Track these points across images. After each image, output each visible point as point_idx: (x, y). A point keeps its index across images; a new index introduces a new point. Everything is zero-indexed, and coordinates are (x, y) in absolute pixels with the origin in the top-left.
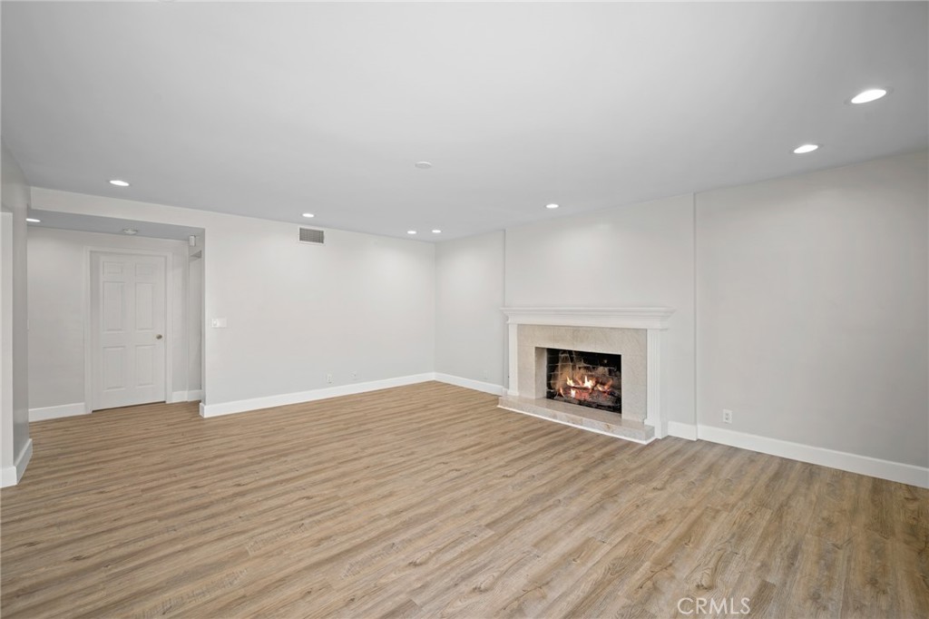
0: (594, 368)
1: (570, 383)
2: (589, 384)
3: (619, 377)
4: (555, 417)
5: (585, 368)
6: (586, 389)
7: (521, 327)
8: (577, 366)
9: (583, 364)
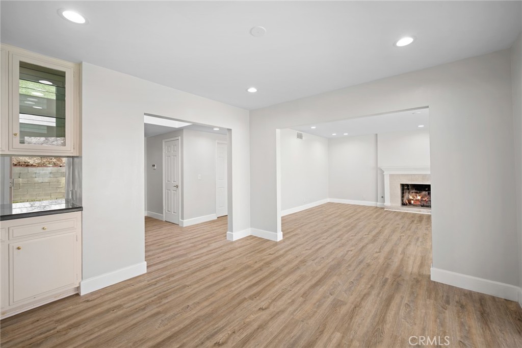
0: (420, 192)
1: (411, 197)
2: (419, 198)
3: (430, 196)
4: (420, 211)
5: (415, 192)
6: (418, 200)
7: (391, 176)
8: (411, 192)
9: (414, 191)
